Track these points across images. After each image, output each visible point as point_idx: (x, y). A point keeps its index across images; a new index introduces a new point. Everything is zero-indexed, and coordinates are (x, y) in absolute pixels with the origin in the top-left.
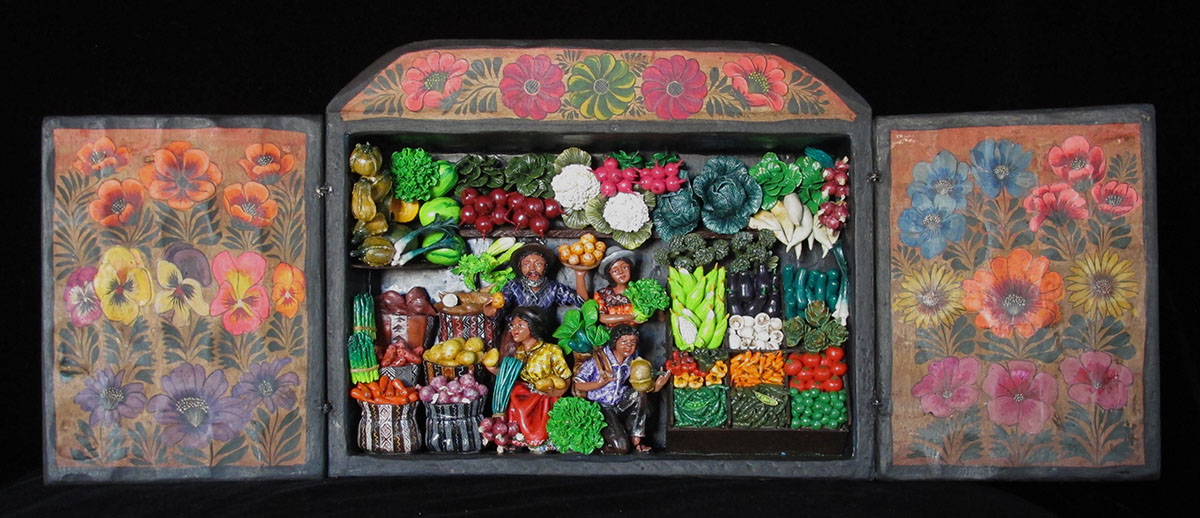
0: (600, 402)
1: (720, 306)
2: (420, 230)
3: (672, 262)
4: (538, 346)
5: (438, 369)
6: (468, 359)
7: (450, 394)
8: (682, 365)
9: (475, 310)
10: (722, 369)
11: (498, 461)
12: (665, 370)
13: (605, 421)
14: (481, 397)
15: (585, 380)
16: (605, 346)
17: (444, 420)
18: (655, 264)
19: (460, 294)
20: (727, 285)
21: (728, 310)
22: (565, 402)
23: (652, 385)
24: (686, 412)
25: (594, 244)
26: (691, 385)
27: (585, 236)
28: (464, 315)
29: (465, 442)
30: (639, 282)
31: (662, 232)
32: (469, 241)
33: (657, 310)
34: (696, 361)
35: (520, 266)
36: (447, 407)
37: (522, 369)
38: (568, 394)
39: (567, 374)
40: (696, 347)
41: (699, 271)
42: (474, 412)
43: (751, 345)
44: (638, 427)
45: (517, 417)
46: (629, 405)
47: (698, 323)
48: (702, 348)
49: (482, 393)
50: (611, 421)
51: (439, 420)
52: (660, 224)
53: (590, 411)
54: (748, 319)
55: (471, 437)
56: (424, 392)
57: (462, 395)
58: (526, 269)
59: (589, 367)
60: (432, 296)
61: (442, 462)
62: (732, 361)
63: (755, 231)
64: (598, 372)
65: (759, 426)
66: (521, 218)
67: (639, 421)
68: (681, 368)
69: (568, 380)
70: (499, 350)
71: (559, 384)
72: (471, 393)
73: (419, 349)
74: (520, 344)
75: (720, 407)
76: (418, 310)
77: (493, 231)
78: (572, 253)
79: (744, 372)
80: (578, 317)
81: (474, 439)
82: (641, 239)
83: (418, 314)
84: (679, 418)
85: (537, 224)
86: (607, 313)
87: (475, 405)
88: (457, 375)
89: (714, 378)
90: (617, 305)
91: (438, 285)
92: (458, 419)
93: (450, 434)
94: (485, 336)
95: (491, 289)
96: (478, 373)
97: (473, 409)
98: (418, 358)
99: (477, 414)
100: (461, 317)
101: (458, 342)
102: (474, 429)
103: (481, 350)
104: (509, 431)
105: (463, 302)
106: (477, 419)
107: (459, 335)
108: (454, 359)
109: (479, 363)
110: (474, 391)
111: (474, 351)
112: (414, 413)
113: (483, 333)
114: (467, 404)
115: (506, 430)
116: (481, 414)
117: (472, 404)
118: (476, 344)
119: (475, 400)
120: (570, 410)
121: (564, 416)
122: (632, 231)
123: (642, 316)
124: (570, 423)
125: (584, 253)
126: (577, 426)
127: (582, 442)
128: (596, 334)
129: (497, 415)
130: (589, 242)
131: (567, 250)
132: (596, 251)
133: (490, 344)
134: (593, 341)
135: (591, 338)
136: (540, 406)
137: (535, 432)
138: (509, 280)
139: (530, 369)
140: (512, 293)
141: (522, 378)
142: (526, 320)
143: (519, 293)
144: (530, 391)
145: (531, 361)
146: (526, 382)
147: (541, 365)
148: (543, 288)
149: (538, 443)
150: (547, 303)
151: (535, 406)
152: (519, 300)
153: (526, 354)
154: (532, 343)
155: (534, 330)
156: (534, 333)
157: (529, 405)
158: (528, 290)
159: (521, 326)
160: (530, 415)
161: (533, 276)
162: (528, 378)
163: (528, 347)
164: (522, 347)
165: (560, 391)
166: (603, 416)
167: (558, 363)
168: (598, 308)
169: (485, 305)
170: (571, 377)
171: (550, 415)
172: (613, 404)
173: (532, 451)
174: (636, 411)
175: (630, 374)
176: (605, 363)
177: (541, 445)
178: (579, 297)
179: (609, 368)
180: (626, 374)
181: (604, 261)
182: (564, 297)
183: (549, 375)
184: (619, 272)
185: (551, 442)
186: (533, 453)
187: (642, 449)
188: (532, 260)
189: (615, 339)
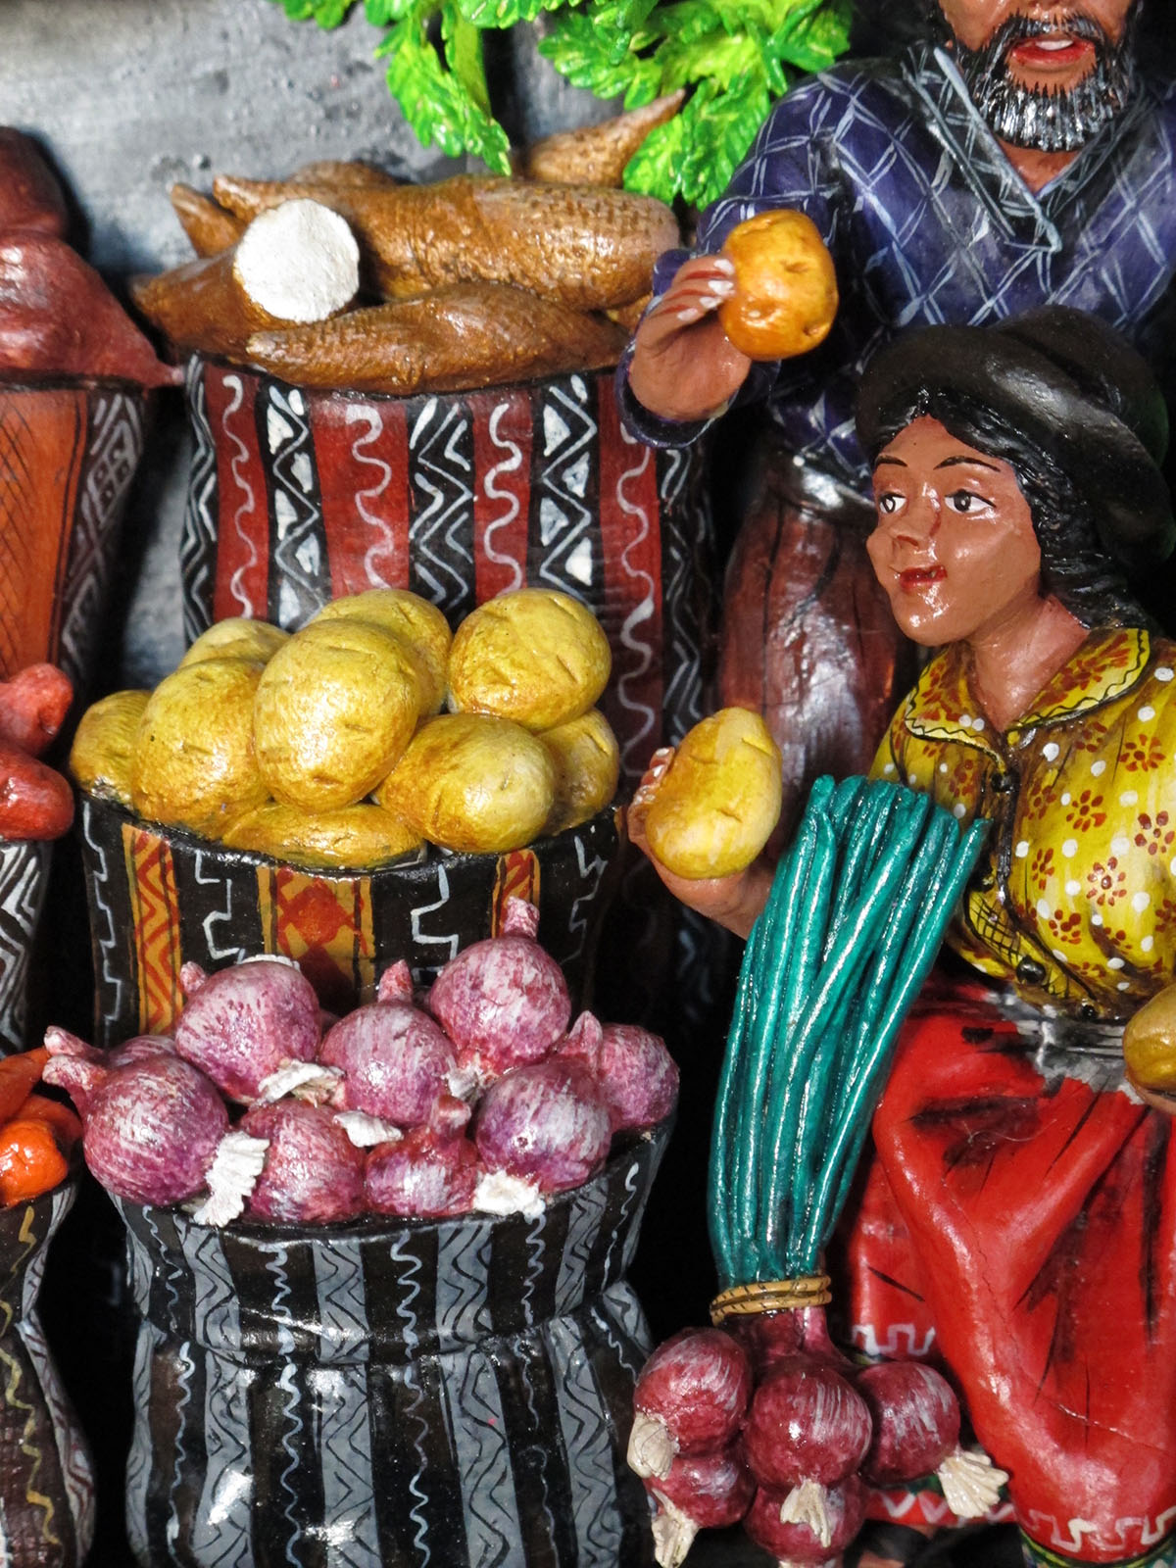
4: (1113, 681)
5: (226, 890)
6: (491, 795)
7: (363, 1133)
9: (515, 341)
14: (622, 1144)
17: (308, 1357)
28: (425, 386)
29: (493, 1531)
36: (335, 1256)
37: (974, 882)
42: (570, 1283)
45: (919, 1291)
49: (635, 1109)
51: (265, 1362)
56: (136, 1128)
57: (470, 1142)
72: (548, 1125)
73: (29, 693)
81: (562, 1499)
87: (582, 1226)
88: (393, 942)
92: (432, 1346)
93: (364, 1469)
94: (597, 571)
95: (629, 157)
96: (573, 926)
97: (566, 1257)
98: (38, 781)
99: (593, 1293)
100: (400, 408)
101: (394, 637)
102: (568, 1428)
103: (587, 713)
104: (886, 1441)
105: (394, 271)
106: (591, 1341)
107: (382, 566)
108: (367, 800)
109: (581, 829)
110: (569, 1104)
111: (537, 720)
112: (29, 1293)
113: (586, 546)
114: (518, 1218)
115: (859, 1432)
116: (620, 1294)
117: (559, 1213)
118: (547, 654)
119: (589, 1179)
129: (756, 1297)
133: (641, 631)
136: (1132, 1209)
137: (1105, 1437)
138: (795, 74)
139: (1050, 881)
140: (849, 192)
141: (968, 956)
142: (1005, 443)
143: (902, 196)
144: (1029, 1065)
145: (1056, 816)
146: (991, 997)
147: (1153, 849)
148: (1105, 154)
149: (1133, 1533)
150: (1137, 269)
151: (1087, 1204)
152: (900, 259)
153: (1001, 745)
154: (1054, 646)
155: (1072, 536)
156: (1079, 568)
157: (1038, 1194)
158: (983, 167)
159: (962, 497)
160: (1050, 1288)
161: (1044, 53)
162: (1028, 960)
163: (1016, 694)
164: (962, 685)
169: (655, 328)
177: (1152, 1553)
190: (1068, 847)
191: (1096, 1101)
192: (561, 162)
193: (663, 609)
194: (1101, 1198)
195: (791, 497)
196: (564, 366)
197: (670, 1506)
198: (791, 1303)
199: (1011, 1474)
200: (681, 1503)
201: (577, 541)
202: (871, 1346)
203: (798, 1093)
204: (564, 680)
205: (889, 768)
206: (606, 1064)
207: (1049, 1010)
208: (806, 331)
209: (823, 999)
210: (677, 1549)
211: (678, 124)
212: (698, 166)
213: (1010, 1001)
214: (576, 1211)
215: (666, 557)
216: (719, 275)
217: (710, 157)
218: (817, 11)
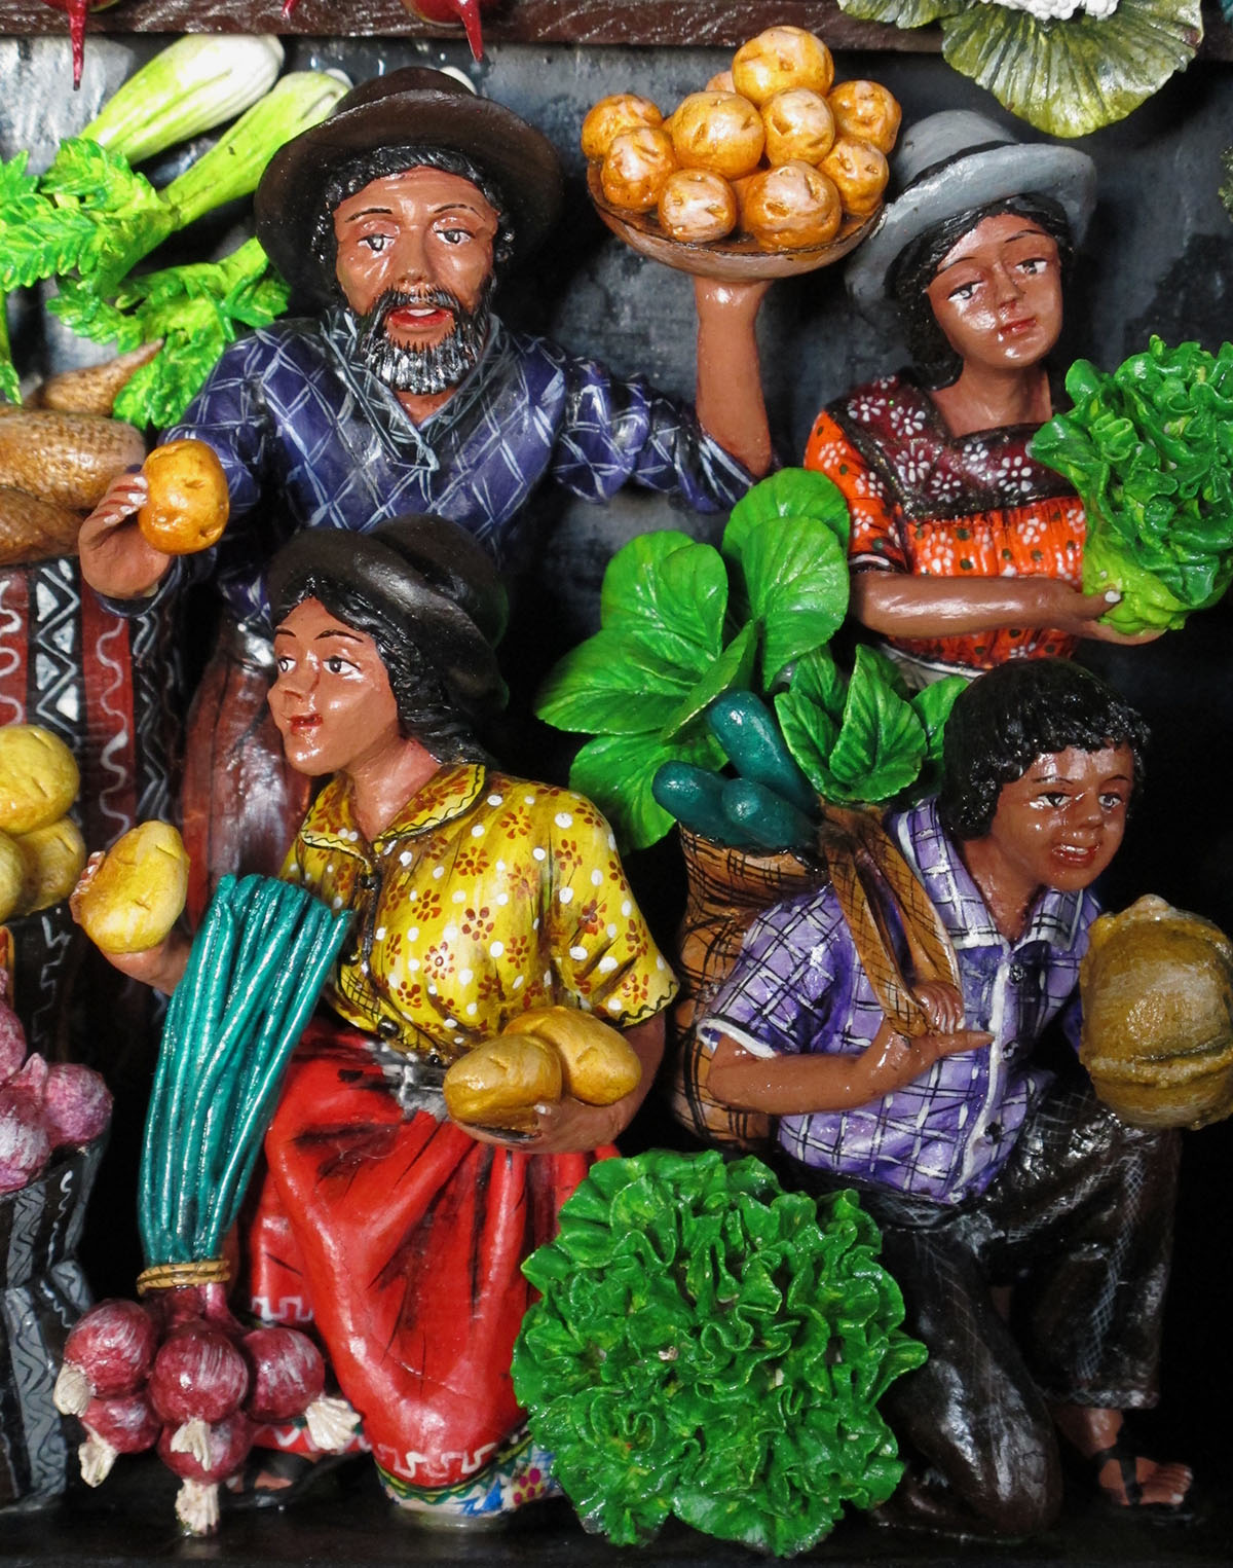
0: (873, 1188)
4: (453, 805)
9: (17, 537)
13: (910, 1327)
14: (60, 1155)
15: (774, 1039)
16: (901, 803)
25: (827, 94)
27: (768, 45)
30: (1138, 368)
35: (330, 243)
37: (343, 957)
38: (654, 1128)
39: (647, 989)
42: (19, 1262)
45: (304, 1271)
49: (71, 1127)
58: (366, 270)
59: (800, 952)
64: (862, 986)
69: (656, 1034)
71: (600, 1068)
78: (681, 162)
80: (714, 590)
81: (16, 1428)
82: (1135, 69)
86: (905, 565)
87: (25, 1219)
90: (970, 506)
94: (82, 710)
95: (119, 390)
96: (44, 985)
97: (13, 1243)
99: (41, 1270)
102: (19, 1373)
103: (59, 820)
104: (261, 1389)
106: (39, 1307)
109: (49, 912)
110: (12, 1126)
111: (16, 826)
113: (73, 691)
115: (235, 1383)
116: (66, 1270)
117: (4, 1209)
118: (25, 776)
119: (29, 1184)
120: (683, 1255)
121: (639, 1301)
122: (1079, 12)
123: (1160, 597)
124: (681, 1353)
125: (764, 164)
126: (729, 1372)
127: (763, 1477)
128: (836, 720)
129: (168, 1275)
130: (800, 85)
131: (648, 139)
132: (843, 149)
133: (117, 756)
134: (824, 763)
135: (810, 747)
136: (466, 1212)
137: (435, 1388)
138: (242, 330)
139: (398, 959)
140: (272, 423)
141: (345, 1014)
142: (365, 620)
143: (313, 426)
144: (393, 1099)
145: (405, 909)
146: (369, 1045)
147: (476, 936)
148: (476, 395)
149: (455, 1465)
150: (501, 485)
151: (432, 1206)
152: (311, 475)
153: (370, 855)
154: (413, 777)
155: (421, 692)
156: (428, 717)
157: (389, 1201)
158: (377, 404)
159: (335, 661)
160: (399, 1272)
161: (413, 319)
162: (386, 1018)
163: (384, 810)
164: (344, 805)
165: (600, 1116)
166: (896, 1292)
167: (587, 919)
168: (845, 526)
169: (89, 529)
170: (670, 1013)
171: (543, 1285)
172: (955, 1198)
173: (413, 1514)
174: (1107, 1242)
175: (1074, 997)
176: (909, 928)
177: (471, 1480)
178: (709, 448)
179: (937, 960)
180: (1042, 995)
181: (893, 214)
182: (613, 446)
183: (527, 1007)
184: (994, 291)
185: (535, 1457)
186: (415, 1532)
187: (1136, 1490)
188: (408, 208)
189: (989, 772)
190: (412, 932)
191: (437, 1129)
192: (69, 394)
193: (136, 740)
194: (443, 1203)
195: (237, 656)
196: (55, 553)
197: (95, 1436)
198: (196, 1281)
199: (363, 1416)
200: (104, 1434)
201: (66, 687)
202: (266, 1313)
203: (203, 1119)
204: (36, 796)
205: (294, 867)
206: (50, 1094)
207: (412, 1057)
208: (203, 533)
209: (222, 1046)
210: (99, 1469)
211: (154, 367)
212: (165, 399)
213: (385, 1048)
214: (18, 1208)
215: (138, 702)
216: (136, 489)
217: (175, 392)
218: (259, 281)
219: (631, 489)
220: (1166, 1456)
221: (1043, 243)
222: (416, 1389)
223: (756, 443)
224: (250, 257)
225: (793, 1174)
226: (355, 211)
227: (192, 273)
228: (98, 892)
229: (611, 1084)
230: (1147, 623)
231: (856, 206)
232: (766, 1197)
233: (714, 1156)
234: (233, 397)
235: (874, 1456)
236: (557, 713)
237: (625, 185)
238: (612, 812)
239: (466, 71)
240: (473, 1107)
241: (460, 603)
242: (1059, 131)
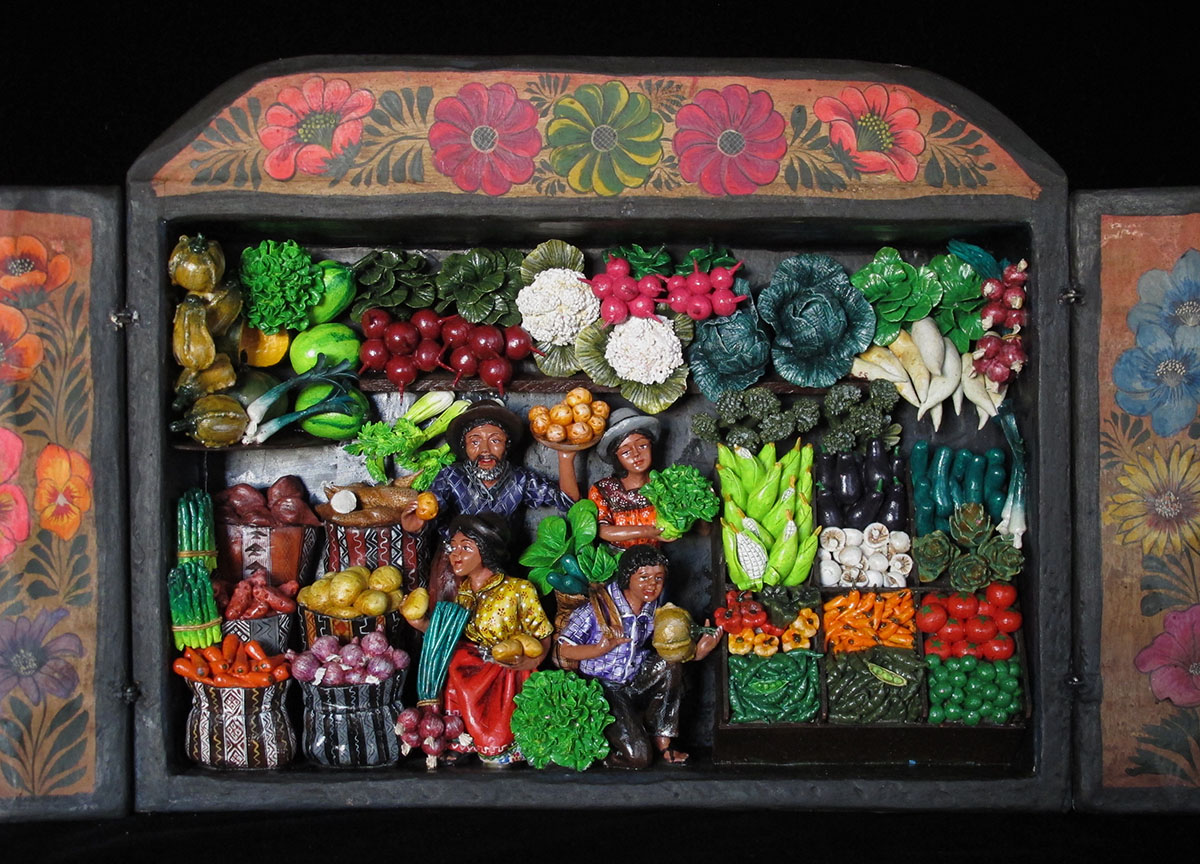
0: (602, 679)
1: (806, 512)
2: (291, 383)
3: (723, 434)
4: (496, 583)
5: (324, 623)
6: (374, 605)
7: (344, 668)
8: (742, 616)
9: (386, 519)
10: (811, 622)
11: (430, 783)
12: (714, 625)
13: (611, 713)
14: (396, 671)
15: (576, 641)
16: (610, 581)
17: (335, 712)
18: (691, 436)
19: (360, 489)
20: (816, 477)
21: (819, 521)
22: (542, 680)
23: (692, 650)
24: (748, 697)
25: (590, 405)
26: (759, 651)
27: (575, 392)
28: (368, 526)
29: (372, 748)
30: (667, 472)
31: (704, 383)
32: (375, 397)
33: (698, 522)
34: (766, 609)
35: (464, 443)
36: (339, 691)
37: (468, 622)
38: (547, 664)
39: (545, 630)
40: (765, 585)
41: (769, 451)
42: (386, 698)
43: (859, 579)
44: (667, 720)
45: (459, 703)
46: (652, 684)
47: (768, 540)
48: (776, 586)
49: (400, 665)
50: (621, 710)
51: (327, 713)
52: (700, 369)
53: (585, 696)
54: (852, 534)
55: (382, 739)
56: (301, 666)
57: (366, 670)
58: (473, 450)
59: (583, 619)
60: (312, 490)
61: (332, 787)
62: (827, 607)
63: (863, 383)
64: (599, 628)
65: (873, 721)
66: (464, 359)
67: (669, 710)
68: (741, 622)
69: (548, 641)
70: (428, 590)
71: (532, 648)
72: (381, 667)
73: (291, 586)
74: (465, 578)
75: (807, 688)
76: (289, 517)
77: (416, 382)
78: (552, 422)
79: (847, 627)
80: (563, 530)
81: (386, 743)
82: (669, 397)
83: (288, 524)
84: (737, 709)
85: (493, 371)
86: (613, 523)
87: (388, 686)
88: (356, 632)
89: (797, 638)
90: (630, 508)
91: (323, 472)
92: (358, 710)
93: (346, 735)
94: (403, 563)
95: (413, 482)
96: (391, 630)
97: (385, 693)
98: (288, 602)
99: (391, 703)
100: (363, 531)
101: (358, 574)
102: (387, 728)
103: (397, 589)
104: (447, 731)
105: (365, 504)
106: (391, 711)
107: (360, 561)
108: (352, 605)
109: (394, 612)
110: (386, 663)
111: (386, 591)
112: (283, 700)
113: (401, 558)
114: (374, 684)
115: (440, 728)
116: (399, 702)
117: (382, 684)
118: (389, 578)
119: (389, 677)
120: (551, 694)
121: (541, 705)
122: (655, 382)
123: (673, 529)
124: (551, 717)
125: (573, 422)
126: (563, 722)
127: (572, 749)
128: (594, 561)
129: (425, 702)
130: (582, 402)
131: (544, 417)
132: (593, 418)
133: (412, 575)
134: (590, 573)
135: (586, 568)
136: (500, 686)
137: (492, 731)
138: (444, 466)
139: (482, 621)
140: (451, 489)
141: (469, 637)
142: (473, 537)
143: (461, 489)
144: (481, 659)
145: (483, 609)
146: (475, 645)
147: (501, 615)
148: (503, 481)
149: (497, 750)
150: (510, 504)
151: (491, 685)
152: (461, 502)
154: (486, 576)
155: (487, 555)
156: (489, 561)
157: (480, 684)
158: (477, 484)
159: (465, 547)
160: (483, 701)
161: (485, 462)
162: (479, 638)
163: (479, 585)
164: (469, 584)
165: (533, 661)
166: (607, 704)
167: (529, 611)
168: (596, 513)
169: (404, 514)
170: (552, 636)
171: (517, 703)
172: (624, 682)
173: (487, 764)
174: (663, 693)
175: (653, 632)
176: (610, 613)
177: (501, 754)
178: (563, 494)
179: (617, 620)
180: (646, 630)
181: (607, 434)
182: (538, 494)
183: (515, 634)
184: (632, 454)
185: (518, 749)
186: (487, 767)
187: (673, 758)
188: (484, 434)
189: (628, 572)
190: (485, 615)
191: (492, 666)
192: (400, 483)
193: (417, 571)
194: (494, 686)
195: (443, 549)
196: (396, 522)
197: (405, 742)
198: (431, 704)
199: (473, 738)
200: (408, 741)
201: (399, 557)
202: (449, 713)
203: (433, 663)
204: (391, 583)
205: (456, 600)
206: (394, 656)
207: (486, 648)
209: (438, 644)
210: (407, 751)
211: (421, 476)
212: (424, 483)
214: (386, 684)
215: (418, 561)
216: (415, 504)
217: (427, 482)
218: (448, 453)
219: (544, 505)
220: (681, 751)
221: (646, 441)
222: (487, 730)
223: (575, 493)
224: (446, 448)
225: (581, 675)
226: (470, 435)
227: (430, 452)
228: (406, 605)
229: (534, 652)
230: (671, 536)
231: (597, 432)
232: (573, 680)
233: (562, 671)
234: (441, 482)
235: (601, 746)
236: (523, 562)
237: (538, 428)
238: (537, 586)
239: (502, 399)
240: (499, 656)
241: (497, 533)
242: (650, 412)
